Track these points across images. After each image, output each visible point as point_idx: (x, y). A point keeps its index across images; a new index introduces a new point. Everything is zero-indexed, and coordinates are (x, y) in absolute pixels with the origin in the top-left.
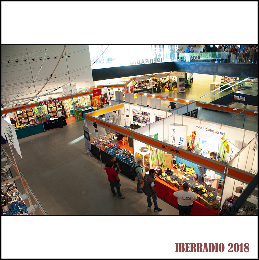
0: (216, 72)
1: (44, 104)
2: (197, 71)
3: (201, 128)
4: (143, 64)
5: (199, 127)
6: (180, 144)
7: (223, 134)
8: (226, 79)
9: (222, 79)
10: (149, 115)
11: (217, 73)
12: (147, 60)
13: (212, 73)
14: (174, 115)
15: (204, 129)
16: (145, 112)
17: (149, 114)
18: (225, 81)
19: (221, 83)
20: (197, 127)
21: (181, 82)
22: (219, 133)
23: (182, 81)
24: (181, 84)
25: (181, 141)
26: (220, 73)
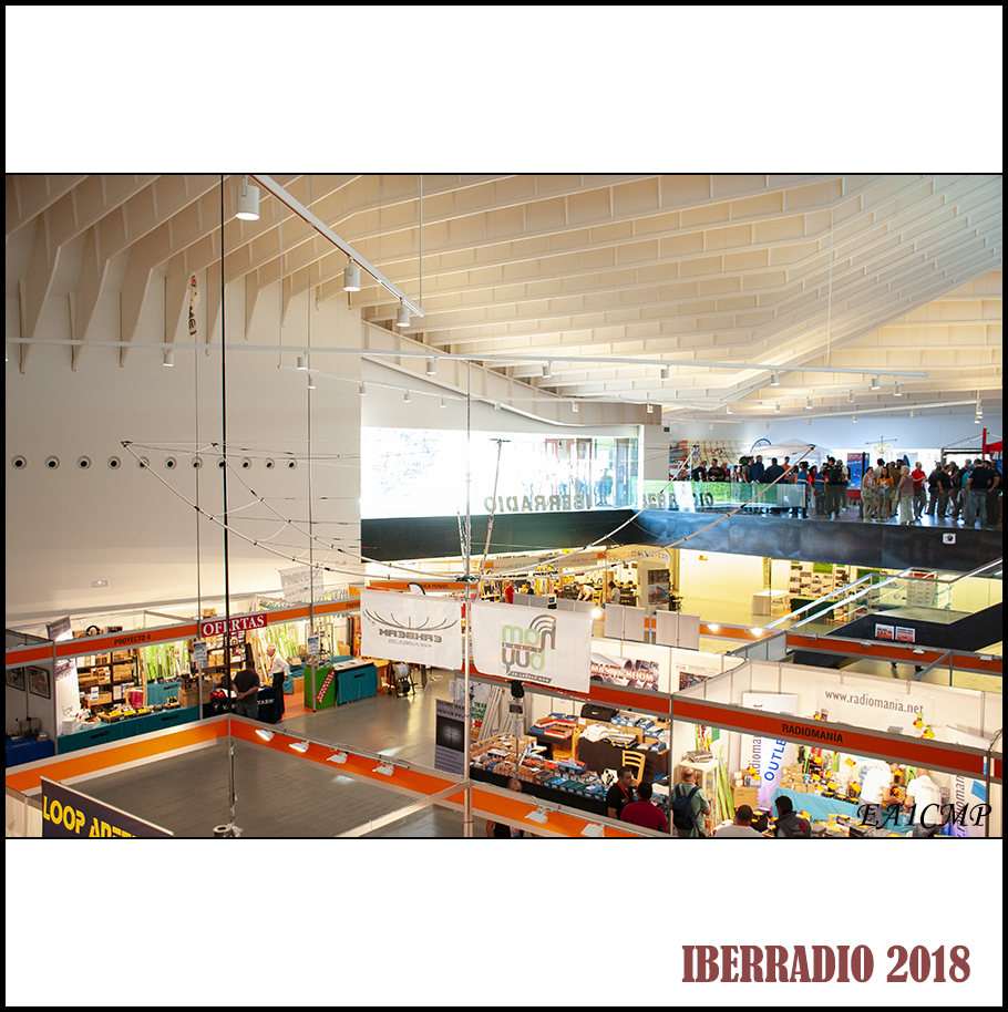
0: (794, 551)
1: (217, 632)
2: (725, 545)
3: (844, 698)
4: (527, 511)
5: (836, 696)
6: (777, 754)
7: (918, 711)
8: (805, 580)
9: (793, 579)
10: (654, 670)
11: (798, 553)
12: (540, 500)
13: (780, 553)
14: (751, 662)
15: (854, 699)
16: (638, 662)
17: (656, 666)
18: (802, 586)
19: (788, 593)
20: (829, 695)
21: (656, 585)
22: (905, 708)
23: (658, 582)
24: (655, 590)
25: (781, 744)
26: (810, 553)
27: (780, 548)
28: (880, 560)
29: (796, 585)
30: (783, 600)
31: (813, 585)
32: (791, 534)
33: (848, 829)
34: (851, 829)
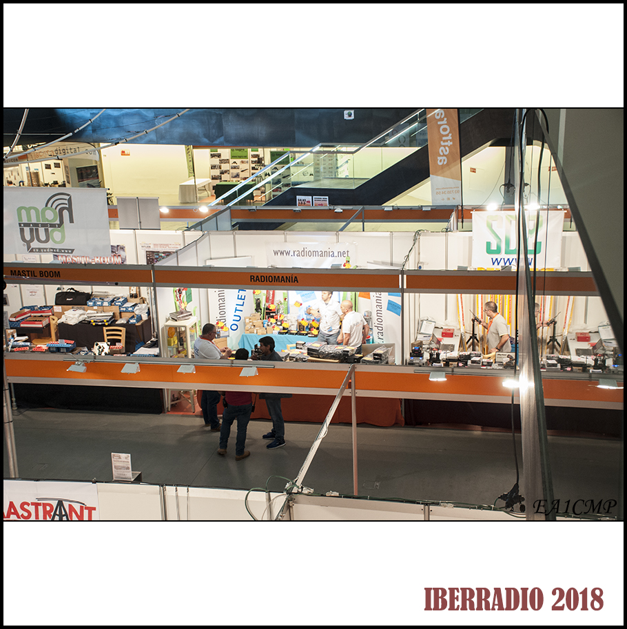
0: (218, 137)
3: (288, 253)
5: (282, 253)
6: (239, 308)
7: (346, 255)
8: (225, 167)
9: (213, 167)
10: (121, 253)
11: (222, 139)
13: (206, 140)
14: (209, 234)
15: (296, 253)
17: (123, 248)
18: (222, 173)
19: (211, 181)
20: (276, 253)
21: (86, 182)
22: (336, 254)
25: (241, 299)
26: (233, 138)
27: (206, 136)
28: (294, 139)
29: (217, 172)
30: (207, 188)
31: (232, 171)
32: (214, 122)
33: (306, 351)
34: (308, 349)
